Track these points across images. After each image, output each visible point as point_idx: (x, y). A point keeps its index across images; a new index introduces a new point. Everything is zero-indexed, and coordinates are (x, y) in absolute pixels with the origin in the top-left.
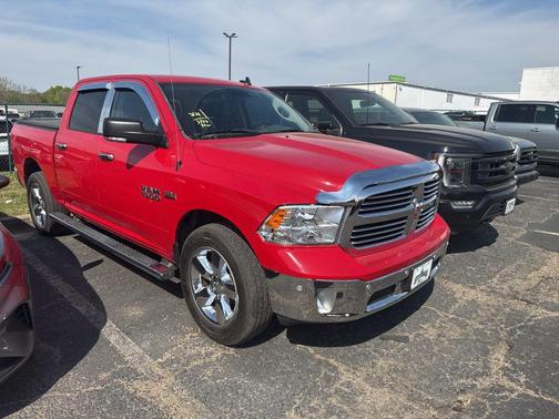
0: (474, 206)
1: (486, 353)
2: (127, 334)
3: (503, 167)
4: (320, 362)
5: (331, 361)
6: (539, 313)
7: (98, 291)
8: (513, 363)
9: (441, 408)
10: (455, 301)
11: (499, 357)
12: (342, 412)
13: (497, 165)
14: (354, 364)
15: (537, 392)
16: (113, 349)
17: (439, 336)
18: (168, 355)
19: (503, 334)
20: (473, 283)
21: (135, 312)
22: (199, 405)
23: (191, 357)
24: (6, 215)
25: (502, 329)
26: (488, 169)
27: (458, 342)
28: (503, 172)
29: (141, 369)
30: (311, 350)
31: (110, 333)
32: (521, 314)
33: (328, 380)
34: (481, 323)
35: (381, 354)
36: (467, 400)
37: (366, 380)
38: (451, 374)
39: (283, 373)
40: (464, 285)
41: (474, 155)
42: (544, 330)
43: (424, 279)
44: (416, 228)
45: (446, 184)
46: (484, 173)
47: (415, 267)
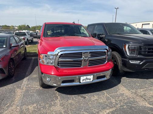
0: (140, 63)
1: (104, 108)
4: (56, 96)
6: (143, 104)
10: (116, 92)
11: (107, 111)
14: (62, 99)
16: (23, 82)
17: (96, 100)
18: (29, 86)
21: (35, 76)
22: (22, 96)
26: (147, 50)
27: (100, 103)
29: (22, 87)
30: (58, 93)
31: (26, 79)
33: (52, 101)
34: (116, 101)
37: (60, 104)
39: (45, 96)
42: (135, 109)
43: (89, 81)
44: (89, 65)
45: (128, 54)
46: (145, 52)
47: (82, 76)
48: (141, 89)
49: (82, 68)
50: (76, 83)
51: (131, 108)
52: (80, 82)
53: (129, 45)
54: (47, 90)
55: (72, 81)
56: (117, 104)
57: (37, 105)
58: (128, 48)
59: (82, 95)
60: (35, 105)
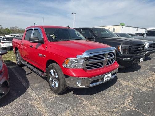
0: (130, 59)
1: (125, 99)
2: (33, 90)
3: (139, 49)
4: (79, 99)
5: (83, 99)
6: (145, 89)
7: (29, 80)
8: (132, 102)
9: (108, 112)
10: (122, 85)
11: (129, 100)
12: (81, 111)
13: (137, 48)
14: (88, 100)
15: (136, 109)
16: (29, 93)
17: (114, 94)
18: (42, 96)
19: (132, 94)
20: (128, 80)
21: (36, 85)
22: (46, 107)
23: (47, 96)
24: (11, 61)
25: (132, 93)
26: (134, 49)
27: (119, 95)
28: (139, 50)
29: (34, 99)
30: (78, 96)
31: (29, 90)
32: (139, 89)
33: (80, 103)
34: (127, 91)
35: (96, 98)
36: (116, 110)
37: (90, 104)
38: (114, 103)
39: (69, 101)
40: (126, 81)
41: (130, 46)
42: (144, 94)
43: (108, 78)
44: (107, 65)
45: (122, 54)
46: (133, 50)
47: (105, 75)
48: (134, 79)
49: (103, 68)
50: (100, 82)
51: (141, 93)
52: (104, 81)
53: (122, 46)
54: (65, 95)
55: (98, 80)
56: (130, 93)
57: (71, 111)
58: (121, 48)
59: (100, 93)
60: (69, 111)
